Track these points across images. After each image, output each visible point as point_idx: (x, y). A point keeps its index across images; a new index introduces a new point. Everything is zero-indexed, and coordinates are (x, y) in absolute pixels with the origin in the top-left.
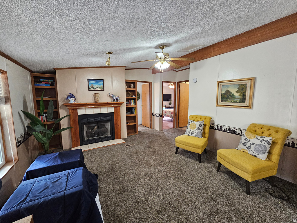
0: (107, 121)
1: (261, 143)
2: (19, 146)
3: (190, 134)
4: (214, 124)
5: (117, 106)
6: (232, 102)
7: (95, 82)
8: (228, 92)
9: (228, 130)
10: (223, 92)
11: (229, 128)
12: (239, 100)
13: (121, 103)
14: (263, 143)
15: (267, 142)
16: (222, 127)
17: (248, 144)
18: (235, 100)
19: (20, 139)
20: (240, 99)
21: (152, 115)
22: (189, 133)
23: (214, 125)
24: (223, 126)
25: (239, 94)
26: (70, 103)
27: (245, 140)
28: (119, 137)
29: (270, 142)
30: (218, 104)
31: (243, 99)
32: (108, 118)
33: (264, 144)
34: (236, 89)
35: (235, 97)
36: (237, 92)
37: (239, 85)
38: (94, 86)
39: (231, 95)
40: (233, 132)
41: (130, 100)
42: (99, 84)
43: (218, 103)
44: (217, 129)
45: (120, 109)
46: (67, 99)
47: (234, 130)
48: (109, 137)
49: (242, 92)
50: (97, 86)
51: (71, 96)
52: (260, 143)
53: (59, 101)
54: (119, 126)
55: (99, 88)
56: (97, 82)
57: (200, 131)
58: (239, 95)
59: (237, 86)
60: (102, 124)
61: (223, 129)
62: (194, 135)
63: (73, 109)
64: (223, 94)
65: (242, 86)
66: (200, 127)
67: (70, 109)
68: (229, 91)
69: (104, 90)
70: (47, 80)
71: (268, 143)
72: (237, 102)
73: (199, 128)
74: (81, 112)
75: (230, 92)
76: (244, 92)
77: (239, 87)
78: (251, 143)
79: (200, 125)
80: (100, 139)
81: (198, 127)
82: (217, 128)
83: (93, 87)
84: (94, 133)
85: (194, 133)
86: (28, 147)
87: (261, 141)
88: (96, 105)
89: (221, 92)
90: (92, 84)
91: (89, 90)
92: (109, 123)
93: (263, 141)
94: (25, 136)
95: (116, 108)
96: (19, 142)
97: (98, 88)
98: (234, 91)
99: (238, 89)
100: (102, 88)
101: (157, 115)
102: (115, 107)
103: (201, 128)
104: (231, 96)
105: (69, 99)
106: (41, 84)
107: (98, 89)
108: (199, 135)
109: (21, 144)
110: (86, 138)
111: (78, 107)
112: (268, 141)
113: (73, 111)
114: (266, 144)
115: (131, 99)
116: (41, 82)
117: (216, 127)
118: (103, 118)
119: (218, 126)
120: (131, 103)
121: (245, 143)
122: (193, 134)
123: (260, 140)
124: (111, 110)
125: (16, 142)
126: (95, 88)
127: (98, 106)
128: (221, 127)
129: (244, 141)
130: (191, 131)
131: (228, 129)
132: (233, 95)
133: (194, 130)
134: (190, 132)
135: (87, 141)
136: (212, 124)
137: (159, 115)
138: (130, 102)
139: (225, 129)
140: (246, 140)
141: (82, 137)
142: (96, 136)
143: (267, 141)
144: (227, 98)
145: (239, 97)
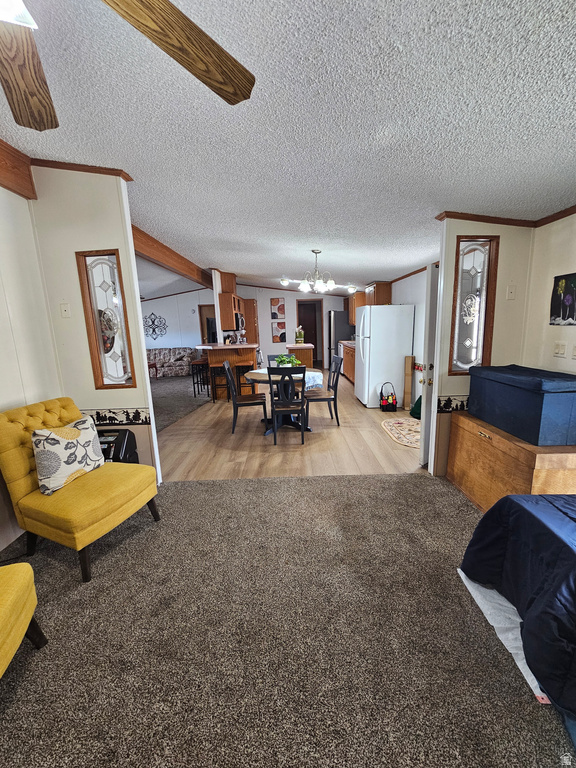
17: (80, 452)
27: (66, 448)
78: (83, 446)
121: (71, 454)
129: (64, 455)
140: (70, 448)
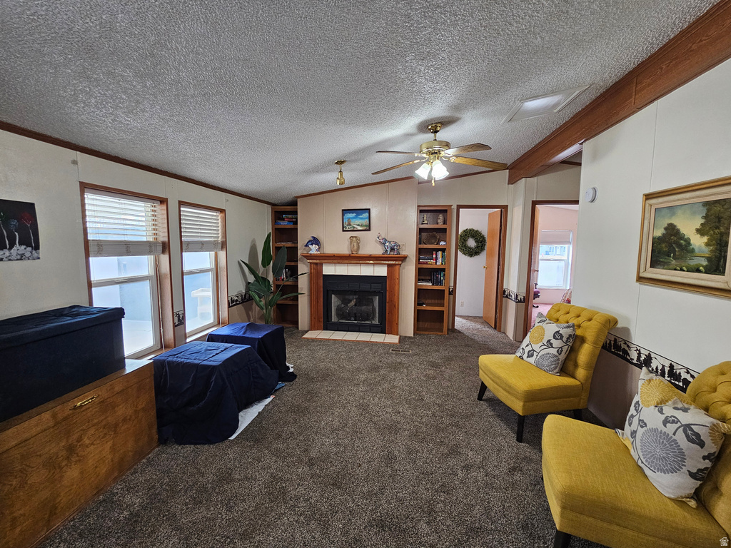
0: (375, 293)
1: (664, 429)
2: (232, 306)
3: (525, 356)
4: (630, 344)
5: (394, 262)
6: (682, 270)
7: (354, 214)
8: (672, 230)
9: (667, 372)
10: (659, 233)
11: (671, 367)
12: (705, 263)
13: (404, 259)
14: (671, 428)
15: (685, 431)
16: (651, 359)
18: (693, 262)
19: (236, 298)
20: (709, 259)
21: (502, 294)
22: (524, 353)
23: (628, 346)
24: (653, 355)
25: (705, 239)
26: (311, 252)
27: (635, 405)
28: (394, 331)
29: (698, 435)
30: (641, 275)
31: (719, 261)
32: (376, 287)
33: (671, 435)
34: (698, 222)
35: (693, 251)
36: (700, 232)
37: (706, 204)
38: (352, 223)
39: (682, 242)
40: (681, 384)
41: (434, 252)
42: (361, 218)
43: (642, 270)
44: (635, 361)
45: (399, 270)
46: (307, 246)
47: (684, 375)
48: (375, 326)
49: (717, 231)
50: (358, 222)
51: (315, 241)
52: (661, 427)
53: (299, 248)
54: (395, 307)
55: (361, 226)
56: (358, 215)
57: (554, 351)
58: (707, 244)
59: (702, 208)
60: (370, 297)
61: (654, 365)
62: (532, 360)
63: (316, 264)
64: (659, 238)
65: (718, 208)
66: (553, 341)
67: (311, 263)
68: (675, 226)
69: (369, 230)
70: (290, 216)
71: (687, 436)
72: (698, 271)
73: (551, 344)
74: (328, 270)
75: (678, 230)
76: (722, 229)
77: (708, 210)
79: (557, 335)
80: (356, 325)
81: (549, 341)
82: (636, 359)
83: (350, 225)
84: (349, 314)
85: (535, 354)
86: (250, 313)
87: (665, 422)
88: (353, 258)
89: (651, 232)
90: (349, 218)
91: (343, 231)
92: (377, 297)
93: (673, 422)
94: (245, 295)
95: (390, 268)
96: (232, 301)
97: (359, 225)
98: (689, 226)
99: (703, 221)
100: (366, 226)
101: (513, 297)
102: (389, 265)
103: (556, 343)
104: (680, 246)
105: (310, 246)
106: (282, 223)
107: (359, 228)
108: (546, 363)
109: (237, 304)
110: (334, 318)
111: (323, 261)
112: (692, 430)
113: (315, 266)
114: (681, 437)
115: (437, 250)
116: (283, 219)
117: (634, 355)
118: (366, 287)
119: (639, 354)
120: (437, 258)
122: (532, 356)
123: (663, 417)
124: (381, 271)
125: (228, 301)
126: (354, 227)
127: (355, 262)
128: (648, 361)
129: (632, 410)
130: (529, 348)
131: (667, 369)
132: (688, 241)
133: (536, 347)
134: (527, 350)
135: (334, 324)
136: (625, 343)
137: (517, 296)
138: (434, 256)
139: (660, 367)
141: (327, 315)
142: (353, 318)
143: (687, 427)
144: (669, 256)
145: (707, 251)
